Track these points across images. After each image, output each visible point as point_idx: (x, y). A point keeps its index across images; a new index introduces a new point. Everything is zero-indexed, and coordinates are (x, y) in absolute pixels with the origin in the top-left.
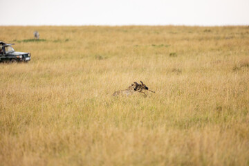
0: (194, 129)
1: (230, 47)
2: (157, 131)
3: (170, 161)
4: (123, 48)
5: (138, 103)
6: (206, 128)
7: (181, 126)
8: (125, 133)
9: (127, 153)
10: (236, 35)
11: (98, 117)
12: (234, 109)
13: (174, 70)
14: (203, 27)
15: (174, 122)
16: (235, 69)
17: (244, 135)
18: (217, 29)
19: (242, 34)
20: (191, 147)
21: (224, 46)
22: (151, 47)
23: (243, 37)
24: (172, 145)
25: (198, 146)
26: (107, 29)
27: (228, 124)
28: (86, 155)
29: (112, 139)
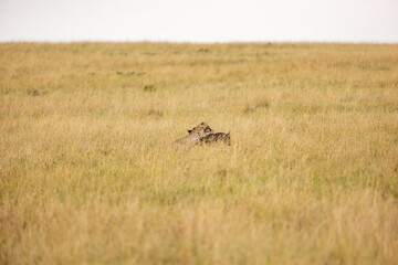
0: (183, 206)
1: (239, 76)
2: (125, 209)
3: (146, 256)
4: (72, 77)
5: (95, 165)
6: (202, 203)
7: (162, 200)
8: (75, 212)
9: (77, 244)
10: (248, 58)
11: (33, 186)
12: (246, 174)
13: (151, 112)
14: (197, 45)
15: (152, 195)
16: (247, 111)
17: (261, 214)
18: (217, 47)
19: (258, 55)
20: (178, 233)
21: (230, 74)
22: (116, 76)
23: (259, 61)
24: (148, 231)
25: (188, 232)
26: (47, 48)
27: (236, 197)
28: (13, 246)
29: (54, 221)
